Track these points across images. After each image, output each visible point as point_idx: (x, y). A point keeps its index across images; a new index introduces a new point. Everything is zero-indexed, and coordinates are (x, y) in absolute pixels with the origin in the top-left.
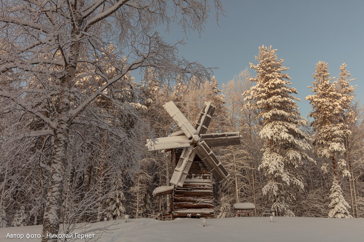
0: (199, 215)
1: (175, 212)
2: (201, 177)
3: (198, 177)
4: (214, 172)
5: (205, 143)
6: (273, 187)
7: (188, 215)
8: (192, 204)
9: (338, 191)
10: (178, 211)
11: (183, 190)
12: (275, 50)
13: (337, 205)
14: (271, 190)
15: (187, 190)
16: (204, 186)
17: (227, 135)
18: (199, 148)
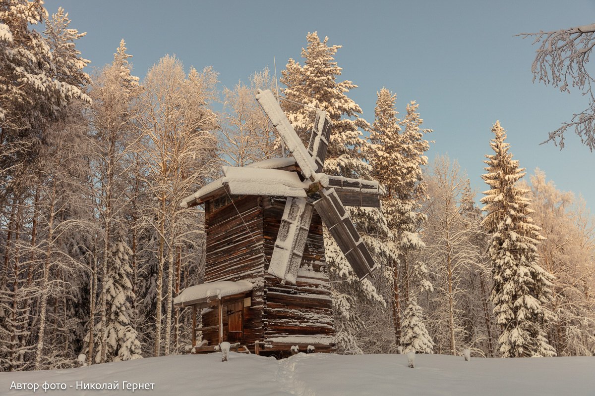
0: (312, 348)
1: (268, 342)
2: (311, 267)
3: (306, 266)
4: (350, 257)
5: (335, 194)
6: (341, 301)
7: (293, 347)
8: (298, 324)
9: (418, 314)
10: (274, 340)
11: (282, 291)
12: (337, 46)
13: (416, 340)
14: (337, 307)
15: (289, 292)
16: (317, 286)
17: (362, 184)
18: (324, 202)
